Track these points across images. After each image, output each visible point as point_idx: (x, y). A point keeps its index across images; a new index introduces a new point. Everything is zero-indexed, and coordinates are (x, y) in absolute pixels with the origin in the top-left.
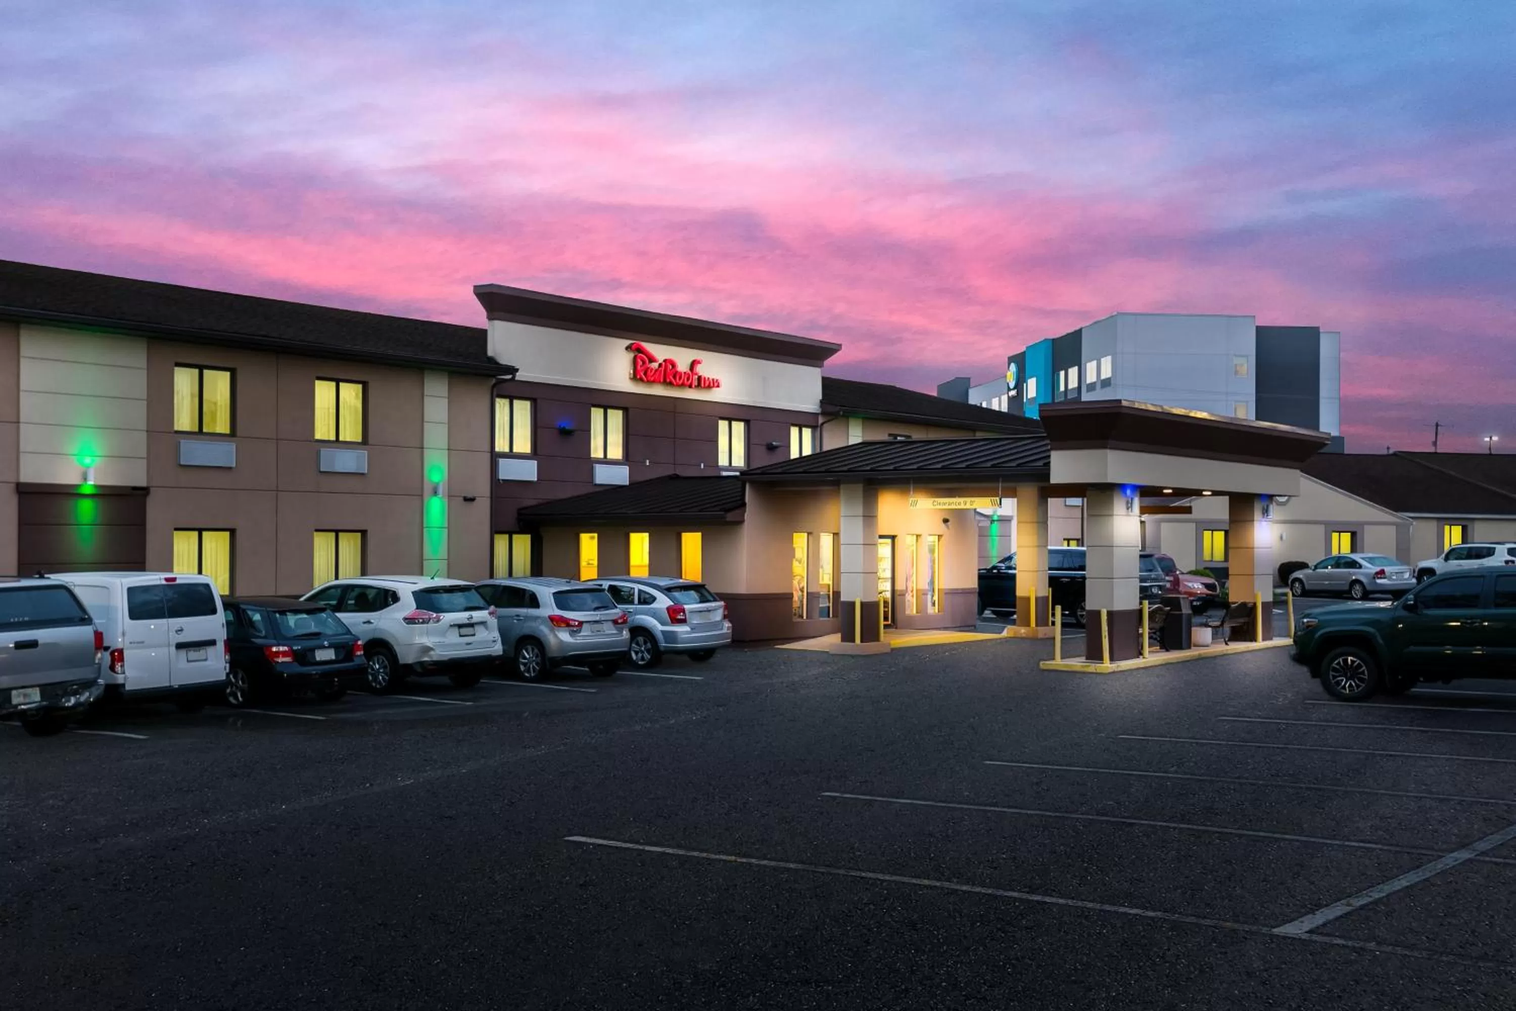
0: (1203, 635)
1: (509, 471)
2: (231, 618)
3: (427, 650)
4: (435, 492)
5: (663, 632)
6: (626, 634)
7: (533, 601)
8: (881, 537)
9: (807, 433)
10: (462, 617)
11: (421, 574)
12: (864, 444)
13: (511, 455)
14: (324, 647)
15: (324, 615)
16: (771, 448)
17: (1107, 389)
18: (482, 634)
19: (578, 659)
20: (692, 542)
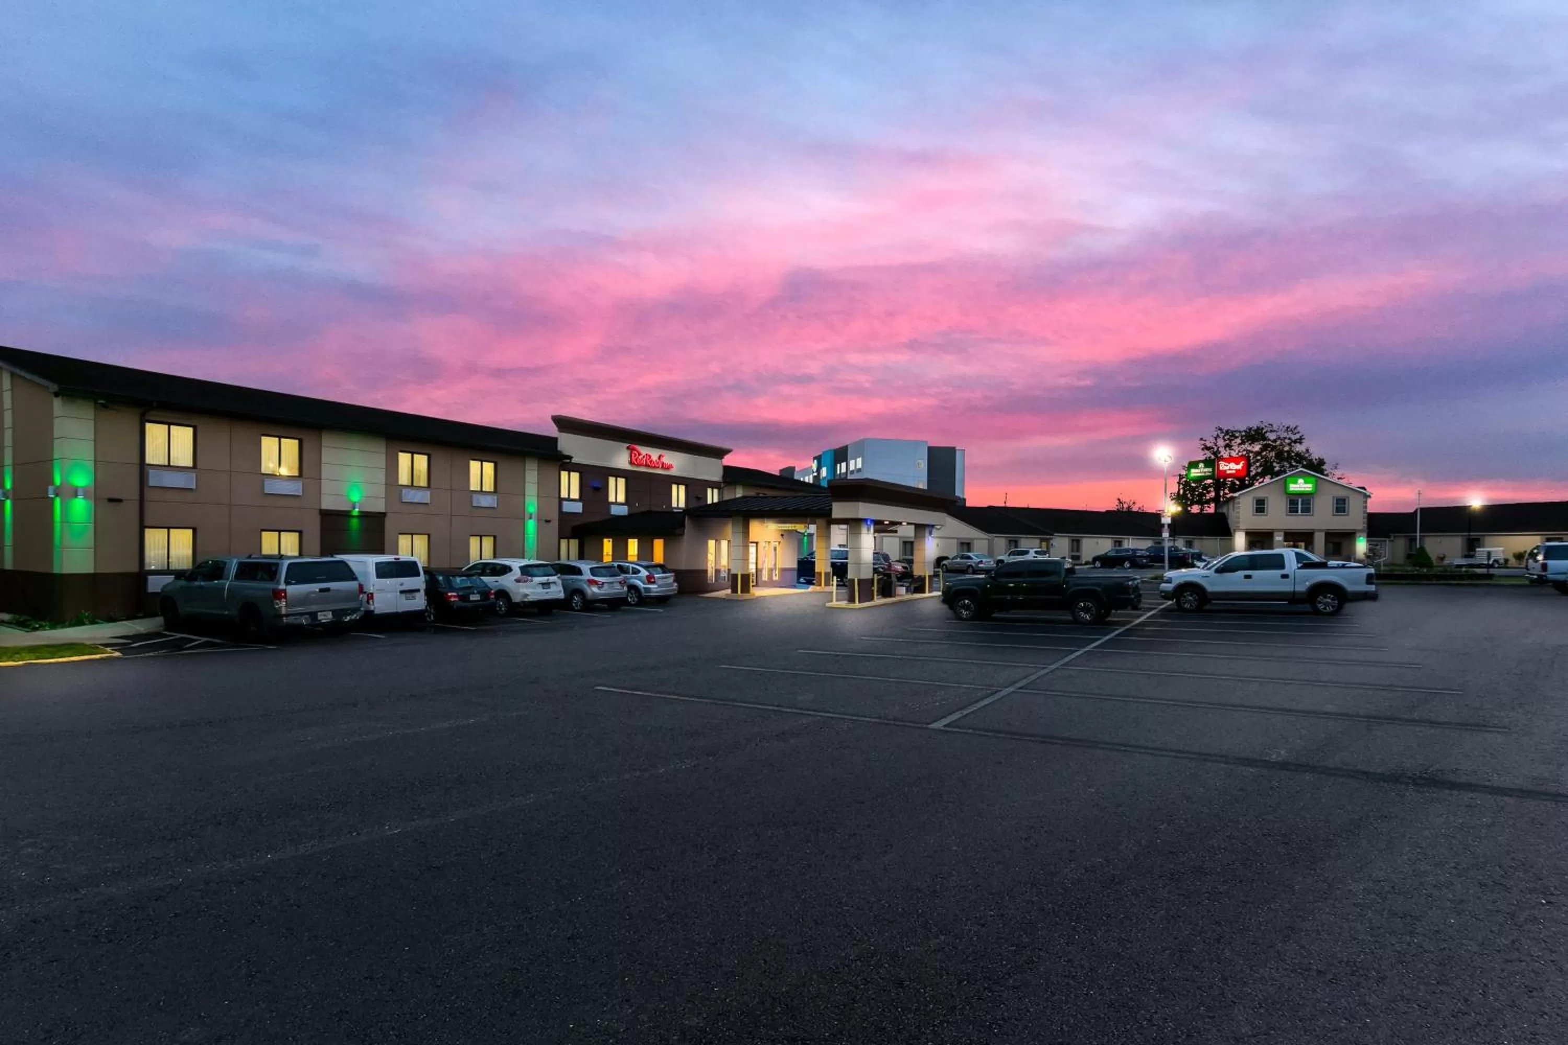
0: (902, 590)
1: (568, 507)
2: (427, 578)
3: (526, 595)
4: (531, 518)
5: (644, 588)
6: (625, 589)
7: (579, 572)
8: (752, 542)
9: (716, 491)
10: (544, 579)
11: (523, 558)
12: (743, 497)
13: (569, 499)
14: (474, 593)
15: (474, 578)
16: (698, 499)
17: (860, 474)
18: (553, 588)
19: (602, 601)
20: (659, 545)
